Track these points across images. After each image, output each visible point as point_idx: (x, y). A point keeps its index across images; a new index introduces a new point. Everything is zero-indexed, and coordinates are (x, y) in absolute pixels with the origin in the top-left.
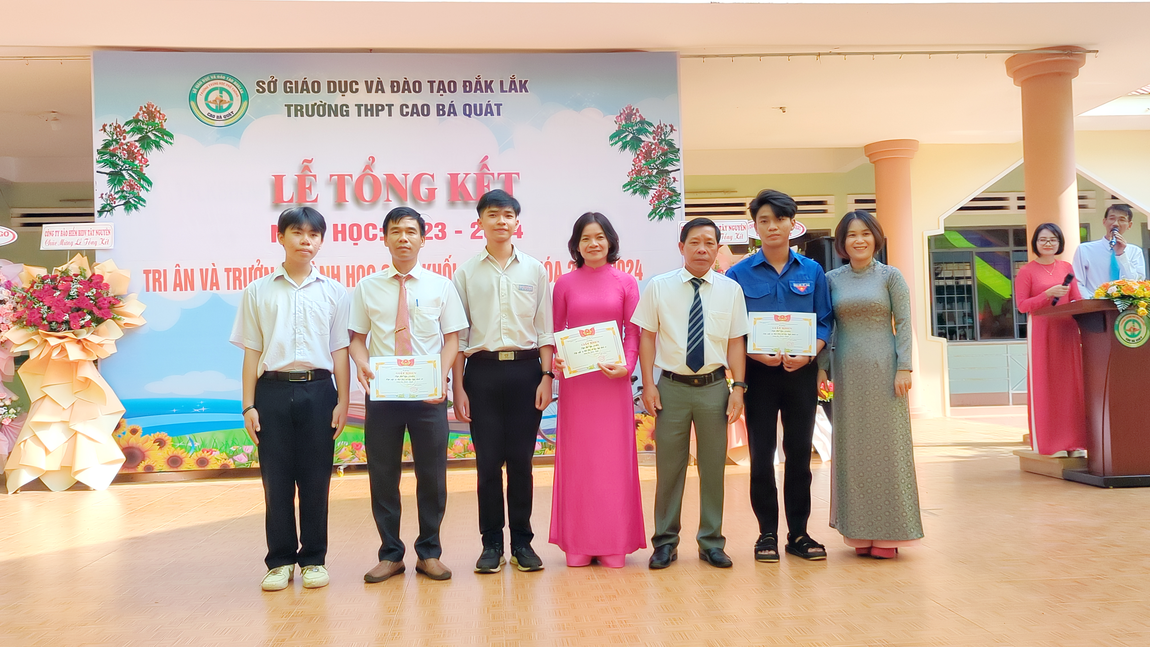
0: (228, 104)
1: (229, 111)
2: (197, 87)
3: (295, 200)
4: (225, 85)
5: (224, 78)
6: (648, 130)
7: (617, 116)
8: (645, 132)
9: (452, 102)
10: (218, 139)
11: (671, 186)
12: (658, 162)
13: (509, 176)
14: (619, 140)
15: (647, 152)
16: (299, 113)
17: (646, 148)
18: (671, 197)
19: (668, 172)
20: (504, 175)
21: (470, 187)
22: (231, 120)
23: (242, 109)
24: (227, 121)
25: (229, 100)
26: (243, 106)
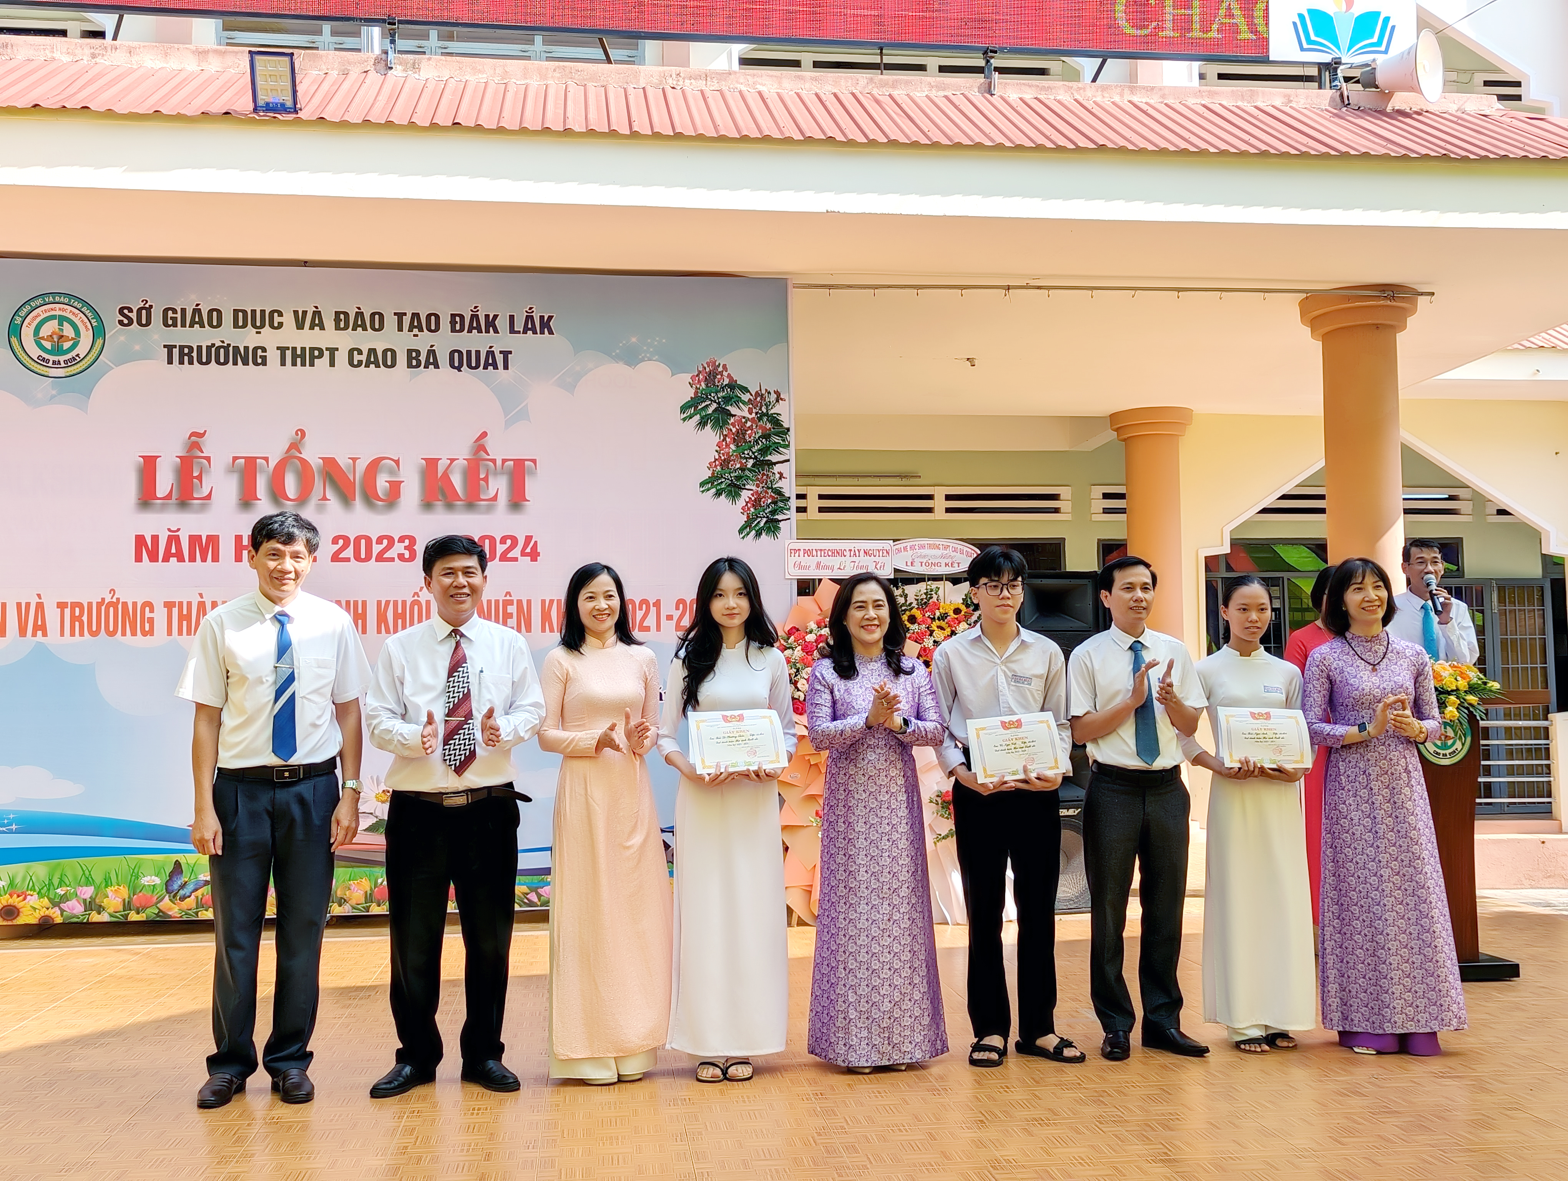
0: (71, 343)
1: (73, 354)
2: (23, 313)
4: (68, 312)
5: (66, 300)
6: (740, 398)
7: (693, 375)
9: (432, 346)
10: (53, 397)
11: (776, 486)
12: (756, 448)
13: (519, 464)
14: (696, 412)
15: (738, 432)
16: (186, 358)
17: (737, 427)
18: (775, 503)
19: (772, 464)
20: (512, 463)
21: (457, 480)
22: (75, 367)
23: (94, 351)
24: (69, 369)
25: (74, 337)
26: (96, 346)
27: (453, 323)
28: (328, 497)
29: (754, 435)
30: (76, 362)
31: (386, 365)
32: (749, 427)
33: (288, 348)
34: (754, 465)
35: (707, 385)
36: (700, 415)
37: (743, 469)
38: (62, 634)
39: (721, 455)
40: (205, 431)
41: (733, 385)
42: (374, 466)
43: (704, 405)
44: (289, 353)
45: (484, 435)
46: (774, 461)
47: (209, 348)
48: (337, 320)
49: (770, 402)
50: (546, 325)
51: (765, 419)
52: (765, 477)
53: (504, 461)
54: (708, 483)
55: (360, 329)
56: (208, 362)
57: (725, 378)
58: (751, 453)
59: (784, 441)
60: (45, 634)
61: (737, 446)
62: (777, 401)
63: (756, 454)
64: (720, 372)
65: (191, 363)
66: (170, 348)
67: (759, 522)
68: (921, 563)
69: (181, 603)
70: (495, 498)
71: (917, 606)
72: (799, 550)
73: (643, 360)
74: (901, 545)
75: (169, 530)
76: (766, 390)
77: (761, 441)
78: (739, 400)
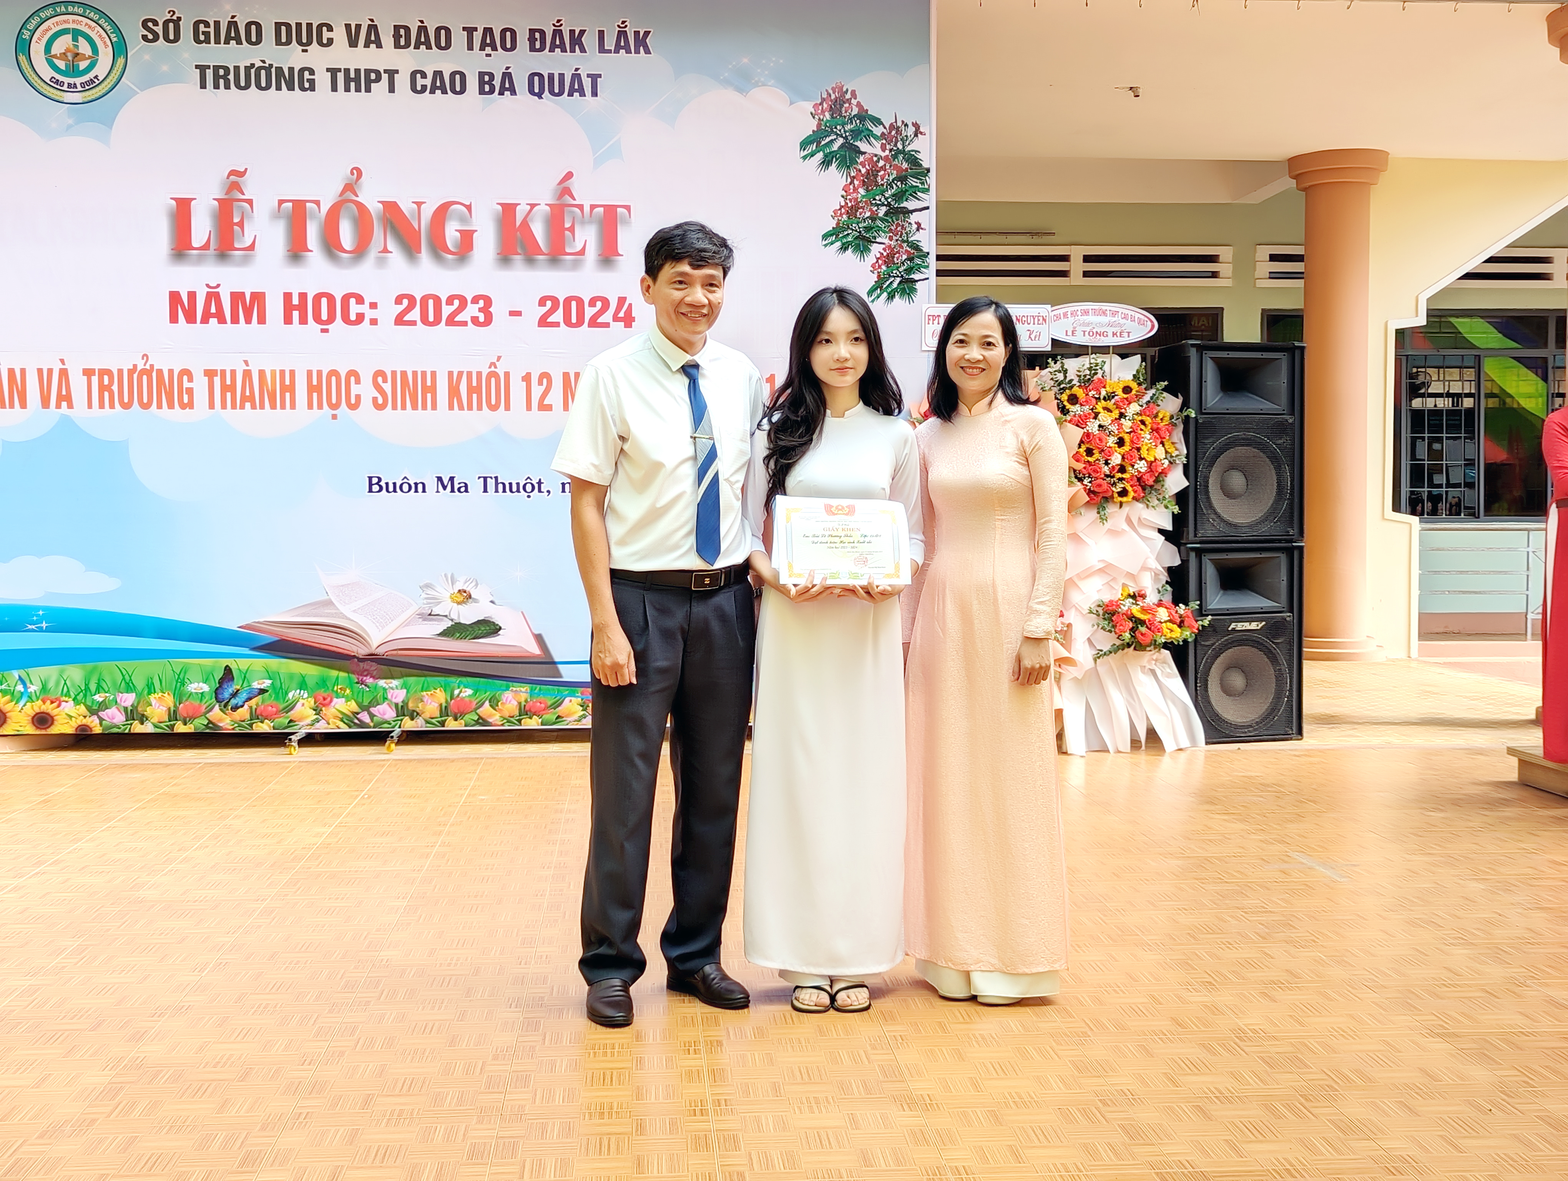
0: (88, 62)
1: (91, 75)
2: (31, 26)
3: (213, 245)
4: (83, 25)
5: (81, 11)
6: (872, 131)
7: (816, 104)
8: (868, 135)
9: (508, 68)
10: (69, 127)
11: (912, 239)
12: (889, 192)
13: (611, 211)
14: (819, 149)
15: (868, 173)
16: (222, 82)
17: (867, 167)
18: (911, 259)
19: (908, 212)
20: (602, 209)
21: (538, 230)
22: (94, 91)
23: (114, 72)
24: (87, 93)
25: (91, 54)
26: (117, 66)
27: (532, 40)
28: (390, 248)
29: (887, 177)
30: (94, 85)
31: (454, 92)
32: (882, 167)
33: (339, 70)
34: (886, 214)
35: (832, 116)
36: (824, 152)
37: (873, 218)
38: (90, 406)
39: (848, 201)
40: (246, 169)
41: (863, 116)
42: (442, 212)
43: (828, 139)
44: (341, 76)
45: (569, 175)
46: (911, 208)
47: (248, 69)
48: (397, 37)
49: (906, 136)
50: (641, 42)
51: (901, 157)
52: (899, 228)
53: (593, 207)
54: (832, 235)
55: (423, 47)
56: (247, 86)
57: (854, 107)
58: (883, 199)
59: (922, 184)
60: (70, 406)
61: (867, 190)
62: (916, 135)
63: (889, 200)
64: (848, 100)
65: (227, 87)
66: (202, 69)
67: (891, 283)
68: (1084, 332)
69: (223, 372)
70: (582, 252)
71: (1078, 384)
73: (756, 85)
74: (1061, 310)
75: (208, 285)
76: (903, 122)
77: (896, 184)
78: (870, 134)
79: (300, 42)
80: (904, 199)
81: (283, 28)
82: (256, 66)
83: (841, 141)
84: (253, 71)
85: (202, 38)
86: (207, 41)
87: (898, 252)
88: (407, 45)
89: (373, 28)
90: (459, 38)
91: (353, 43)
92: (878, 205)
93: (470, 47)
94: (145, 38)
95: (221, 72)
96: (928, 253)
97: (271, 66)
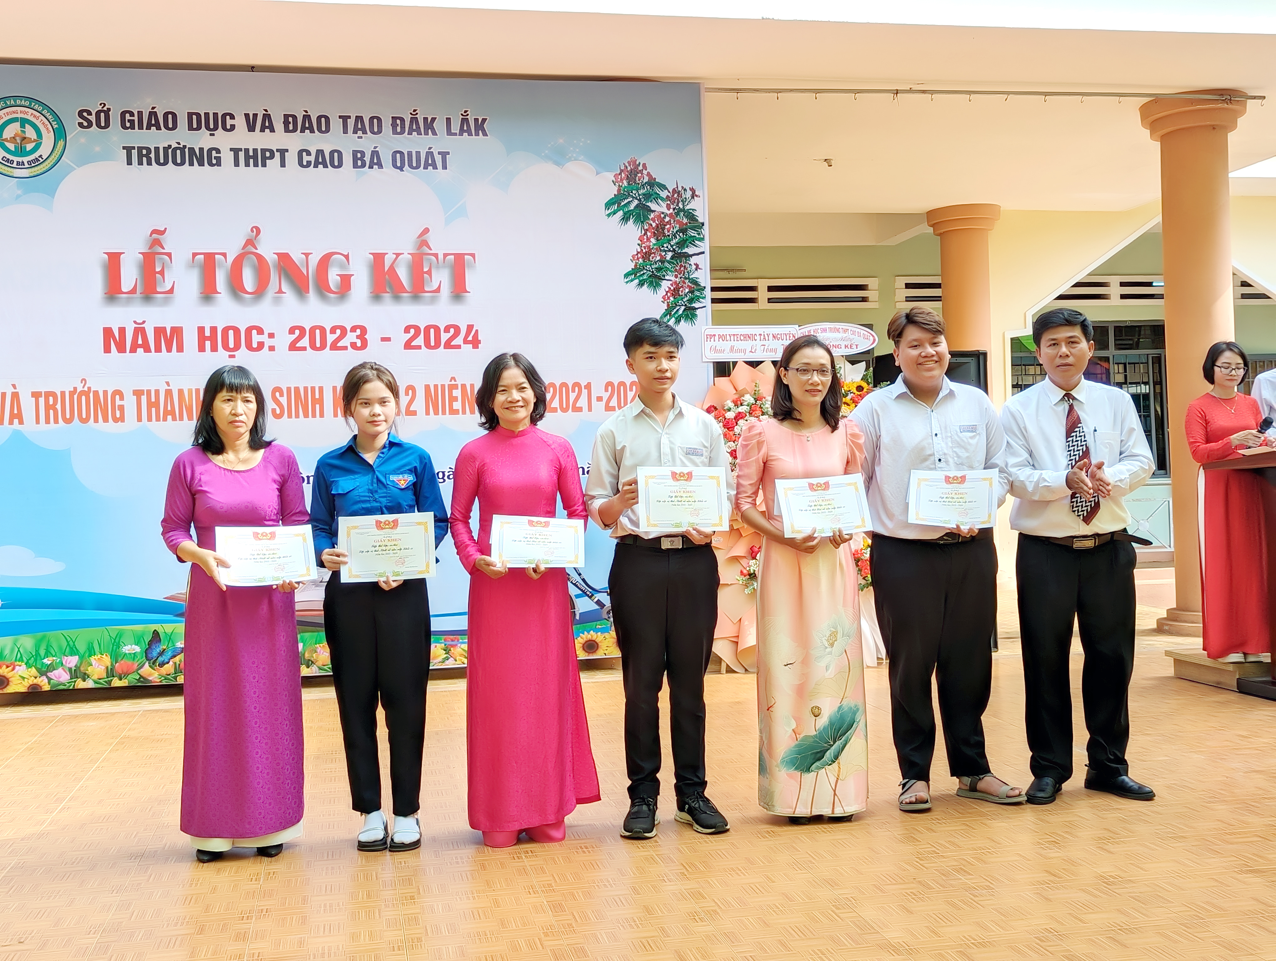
0: (34, 144)
1: (36, 155)
3: (139, 290)
4: (29, 114)
5: (27, 103)
6: (659, 195)
7: (617, 174)
8: (657, 198)
9: (375, 147)
10: (18, 197)
11: (692, 276)
12: (674, 241)
13: (459, 258)
14: (619, 208)
15: (658, 227)
16: (145, 159)
17: (657, 222)
18: (692, 292)
19: (688, 256)
20: (452, 257)
21: (403, 274)
22: (39, 167)
23: (56, 152)
24: (33, 169)
25: (36, 138)
26: (58, 147)
27: (394, 125)
28: (284, 290)
29: (672, 229)
30: (39, 162)
31: (333, 166)
32: (668, 222)
33: (241, 150)
34: (672, 258)
35: (628, 183)
36: (623, 211)
37: (662, 261)
38: (38, 422)
39: (643, 248)
40: (166, 229)
41: (652, 183)
42: (325, 262)
43: (626, 201)
44: (242, 155)
45: (426, 231)
46: (690, 253)
47: (166, 149)
48: (286, 123)
49: (686, 198)
50: (480, 127)
51: (682, 214)
52: (682, 269)
53: (445, 255)
54: (632, 274)
55: (307, 131)
56: (166, 163)
57: (645, 176)
58: (669, 246)
59: (699, 234)
60: (21, 422)
61: (657, 240)
62: (693, 197)
63: (674, 247)
64: (640, 171)
65: (149, 163)
66: (129, 150)
67: (678, 310)
69: (149, 392)
70: (438, 290)
72: (714, 335)
73: (570, 160)
75: (135, 322)
76: (682, 187)
77: (679, 235)
78: (658, 196)
79: (208, 128)
80: (686, 246)
81: (194, 117)
82: (173, 147)
83: (636, 202)
84: (170, 151)
85: (128, 125)
86: (132, 127)
87: (682, 287)
88: (295, 130)
89: (267, 117)
90: (336, 125)
91: (251, 128)
92: (665, 251)
93: (345, 131)
94: (80, 125)
95: (144, 152)
96: (705, 287)
97: (185, 147)
